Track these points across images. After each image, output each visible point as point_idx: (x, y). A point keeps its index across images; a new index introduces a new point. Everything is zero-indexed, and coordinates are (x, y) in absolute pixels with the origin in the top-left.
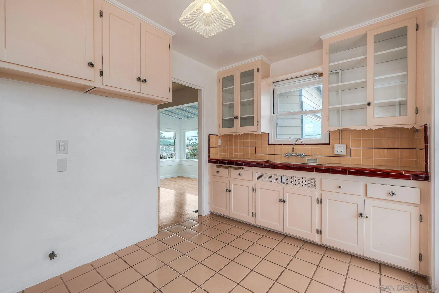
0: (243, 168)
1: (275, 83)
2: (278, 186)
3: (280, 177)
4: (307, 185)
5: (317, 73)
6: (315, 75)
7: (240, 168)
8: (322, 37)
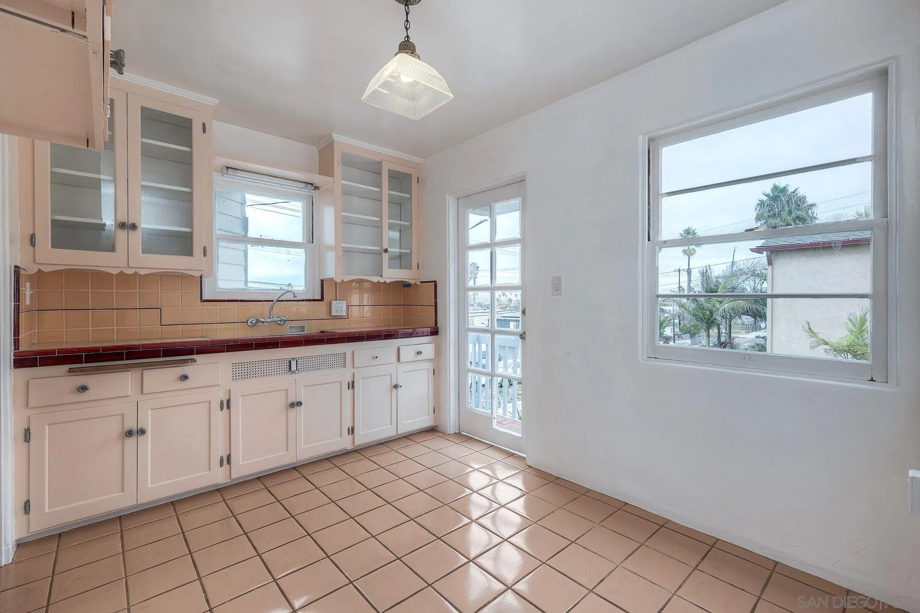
0: (193, 361)
1: (230, 170)
2: (284, 381)
3: (287, 362)
4: (332, 366)
5: (312, 184)
6: (309, 186)
7: (185, 361)
8: (336, 135)
